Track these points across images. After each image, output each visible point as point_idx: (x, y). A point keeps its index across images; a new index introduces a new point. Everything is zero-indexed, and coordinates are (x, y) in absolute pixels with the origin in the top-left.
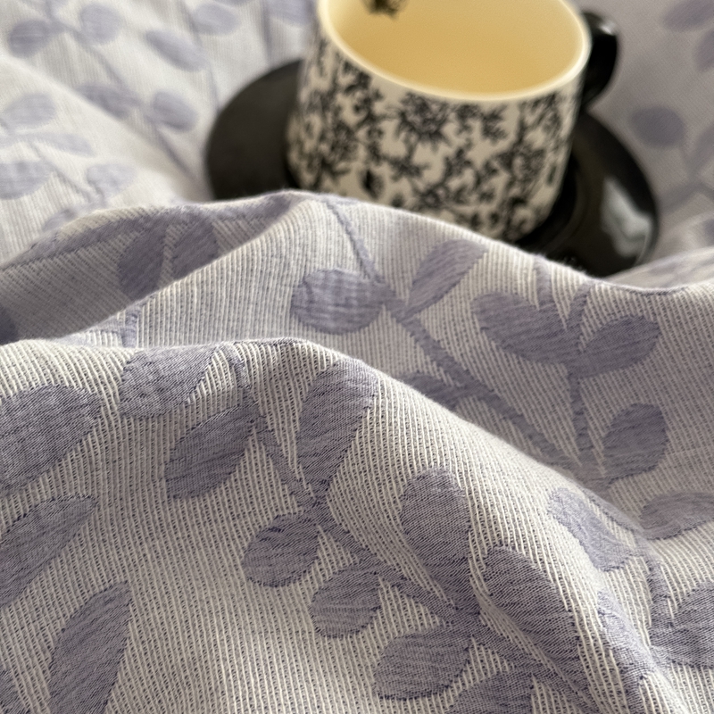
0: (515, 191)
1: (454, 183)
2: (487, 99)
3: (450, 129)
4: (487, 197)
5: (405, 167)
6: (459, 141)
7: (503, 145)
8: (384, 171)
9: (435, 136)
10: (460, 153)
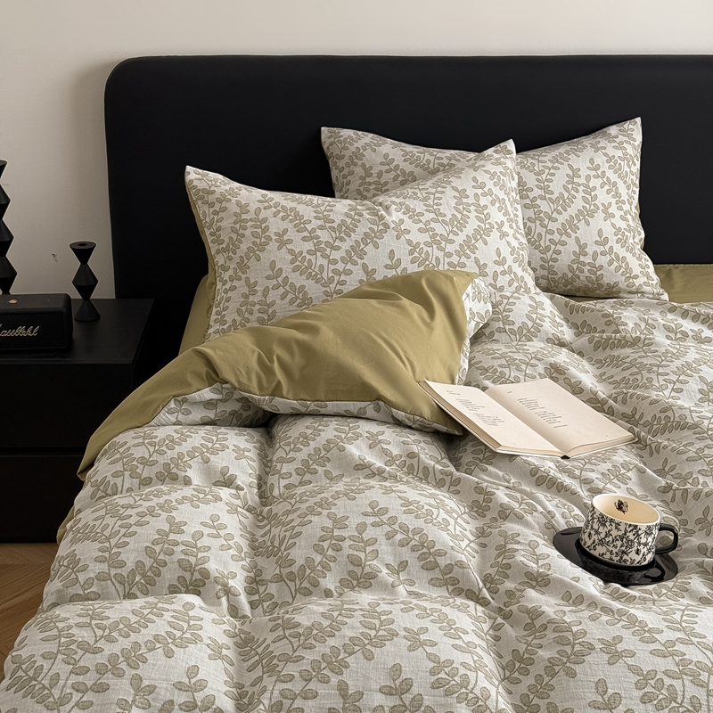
0: (623, 548)
1: (607, 539)
2: (617, 520)
3: (608, 524)
4: (615, 546)
5: (597, 532)
6: (609, 528)
7: (620, 533)
8: (593, 532)
9: (604, 525)
10: (609, 531)
